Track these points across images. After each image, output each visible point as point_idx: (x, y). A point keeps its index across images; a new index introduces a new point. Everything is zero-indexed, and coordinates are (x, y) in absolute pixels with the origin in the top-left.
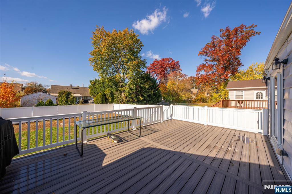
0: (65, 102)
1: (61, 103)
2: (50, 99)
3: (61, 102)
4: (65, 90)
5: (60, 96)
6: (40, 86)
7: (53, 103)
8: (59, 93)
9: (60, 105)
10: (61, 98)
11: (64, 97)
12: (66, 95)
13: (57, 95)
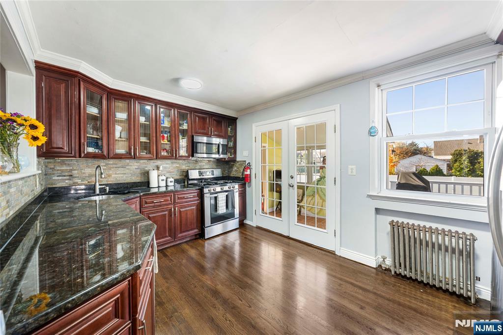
0: (468, 171)
1: (458, 173)
2: (437, 166)
3: (459, 171)
4: (467, 149)
5: (456, 161)
6: (413, 144)
7: (442, 172)
8: (453, 155)
9: (456, 176)
10: (457, 164)
11: (464, 161)
12: (469, 157)
13: (450, 157)
